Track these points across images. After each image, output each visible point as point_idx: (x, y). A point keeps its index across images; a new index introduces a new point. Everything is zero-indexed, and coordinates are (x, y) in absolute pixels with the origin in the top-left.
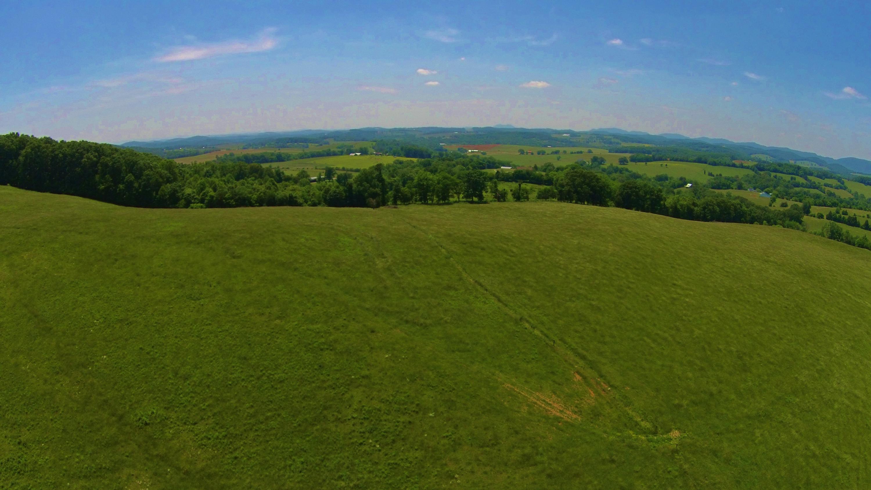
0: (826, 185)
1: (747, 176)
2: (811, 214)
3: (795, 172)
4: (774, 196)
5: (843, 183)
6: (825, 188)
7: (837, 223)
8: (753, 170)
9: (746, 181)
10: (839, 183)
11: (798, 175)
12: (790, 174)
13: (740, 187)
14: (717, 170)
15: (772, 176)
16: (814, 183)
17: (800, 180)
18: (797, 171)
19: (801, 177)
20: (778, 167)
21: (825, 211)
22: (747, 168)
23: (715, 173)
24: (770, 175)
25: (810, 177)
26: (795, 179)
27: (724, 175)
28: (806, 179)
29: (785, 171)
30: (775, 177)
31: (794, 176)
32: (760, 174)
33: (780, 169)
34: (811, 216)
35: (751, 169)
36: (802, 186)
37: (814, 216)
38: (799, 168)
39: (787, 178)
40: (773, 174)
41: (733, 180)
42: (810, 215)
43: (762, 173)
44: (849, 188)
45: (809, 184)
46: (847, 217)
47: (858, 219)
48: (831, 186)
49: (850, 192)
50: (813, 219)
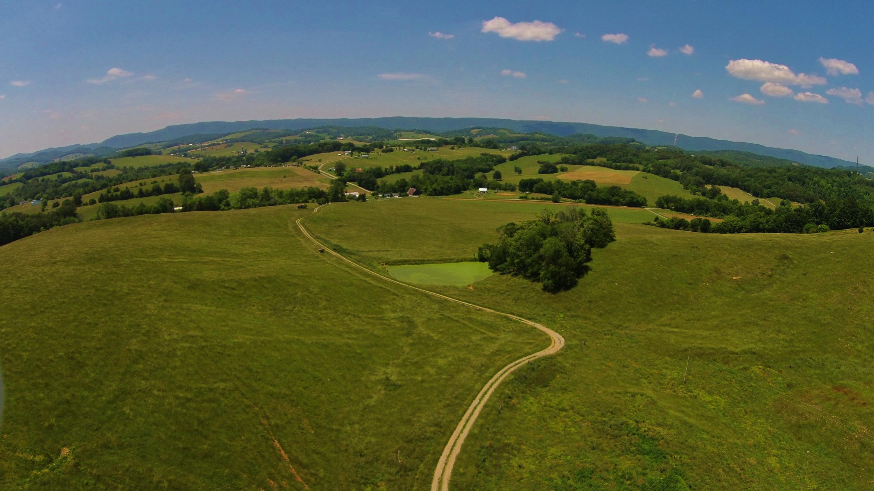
0: (93, 171)
1: (17, 189)
2: (83, 203)
3: (61, 169)
4: (46, 200)
5: (110, 163)
6: (92, 175)
7: (111, 203)
8: (22, 182)
9: (18, 195)
10: (106, 165)
11: (64, 171)
12: (56, 172)
13: (13, 204)
15: (40, 182)
16: (81, 173)
17: (66, 175)
19: (67, 171)
20: (43, 170)
21: (96, 195)
22: (16, 181)
24: (38, 181)
25: (75, 169)
26: (62, 176)
28: (73, 172)
29: (51, 171)
30: (43, 180)
31: (60, 174)
32: (29, 183)
33: (46, 171)
34: (84, 205)
35: (20, 181)
36: (70, 179)
37: (87, 205)
38: (64, 164)
39: (54, 177)
40: (40, 179)
41: (5, 199)
43: (30, 181)
44: (116, 165)
45: (76, 175)
46: (119, 193)
47: (131, 191)
48: (98, 170)
49: (118, 169)
50: (86, 207)
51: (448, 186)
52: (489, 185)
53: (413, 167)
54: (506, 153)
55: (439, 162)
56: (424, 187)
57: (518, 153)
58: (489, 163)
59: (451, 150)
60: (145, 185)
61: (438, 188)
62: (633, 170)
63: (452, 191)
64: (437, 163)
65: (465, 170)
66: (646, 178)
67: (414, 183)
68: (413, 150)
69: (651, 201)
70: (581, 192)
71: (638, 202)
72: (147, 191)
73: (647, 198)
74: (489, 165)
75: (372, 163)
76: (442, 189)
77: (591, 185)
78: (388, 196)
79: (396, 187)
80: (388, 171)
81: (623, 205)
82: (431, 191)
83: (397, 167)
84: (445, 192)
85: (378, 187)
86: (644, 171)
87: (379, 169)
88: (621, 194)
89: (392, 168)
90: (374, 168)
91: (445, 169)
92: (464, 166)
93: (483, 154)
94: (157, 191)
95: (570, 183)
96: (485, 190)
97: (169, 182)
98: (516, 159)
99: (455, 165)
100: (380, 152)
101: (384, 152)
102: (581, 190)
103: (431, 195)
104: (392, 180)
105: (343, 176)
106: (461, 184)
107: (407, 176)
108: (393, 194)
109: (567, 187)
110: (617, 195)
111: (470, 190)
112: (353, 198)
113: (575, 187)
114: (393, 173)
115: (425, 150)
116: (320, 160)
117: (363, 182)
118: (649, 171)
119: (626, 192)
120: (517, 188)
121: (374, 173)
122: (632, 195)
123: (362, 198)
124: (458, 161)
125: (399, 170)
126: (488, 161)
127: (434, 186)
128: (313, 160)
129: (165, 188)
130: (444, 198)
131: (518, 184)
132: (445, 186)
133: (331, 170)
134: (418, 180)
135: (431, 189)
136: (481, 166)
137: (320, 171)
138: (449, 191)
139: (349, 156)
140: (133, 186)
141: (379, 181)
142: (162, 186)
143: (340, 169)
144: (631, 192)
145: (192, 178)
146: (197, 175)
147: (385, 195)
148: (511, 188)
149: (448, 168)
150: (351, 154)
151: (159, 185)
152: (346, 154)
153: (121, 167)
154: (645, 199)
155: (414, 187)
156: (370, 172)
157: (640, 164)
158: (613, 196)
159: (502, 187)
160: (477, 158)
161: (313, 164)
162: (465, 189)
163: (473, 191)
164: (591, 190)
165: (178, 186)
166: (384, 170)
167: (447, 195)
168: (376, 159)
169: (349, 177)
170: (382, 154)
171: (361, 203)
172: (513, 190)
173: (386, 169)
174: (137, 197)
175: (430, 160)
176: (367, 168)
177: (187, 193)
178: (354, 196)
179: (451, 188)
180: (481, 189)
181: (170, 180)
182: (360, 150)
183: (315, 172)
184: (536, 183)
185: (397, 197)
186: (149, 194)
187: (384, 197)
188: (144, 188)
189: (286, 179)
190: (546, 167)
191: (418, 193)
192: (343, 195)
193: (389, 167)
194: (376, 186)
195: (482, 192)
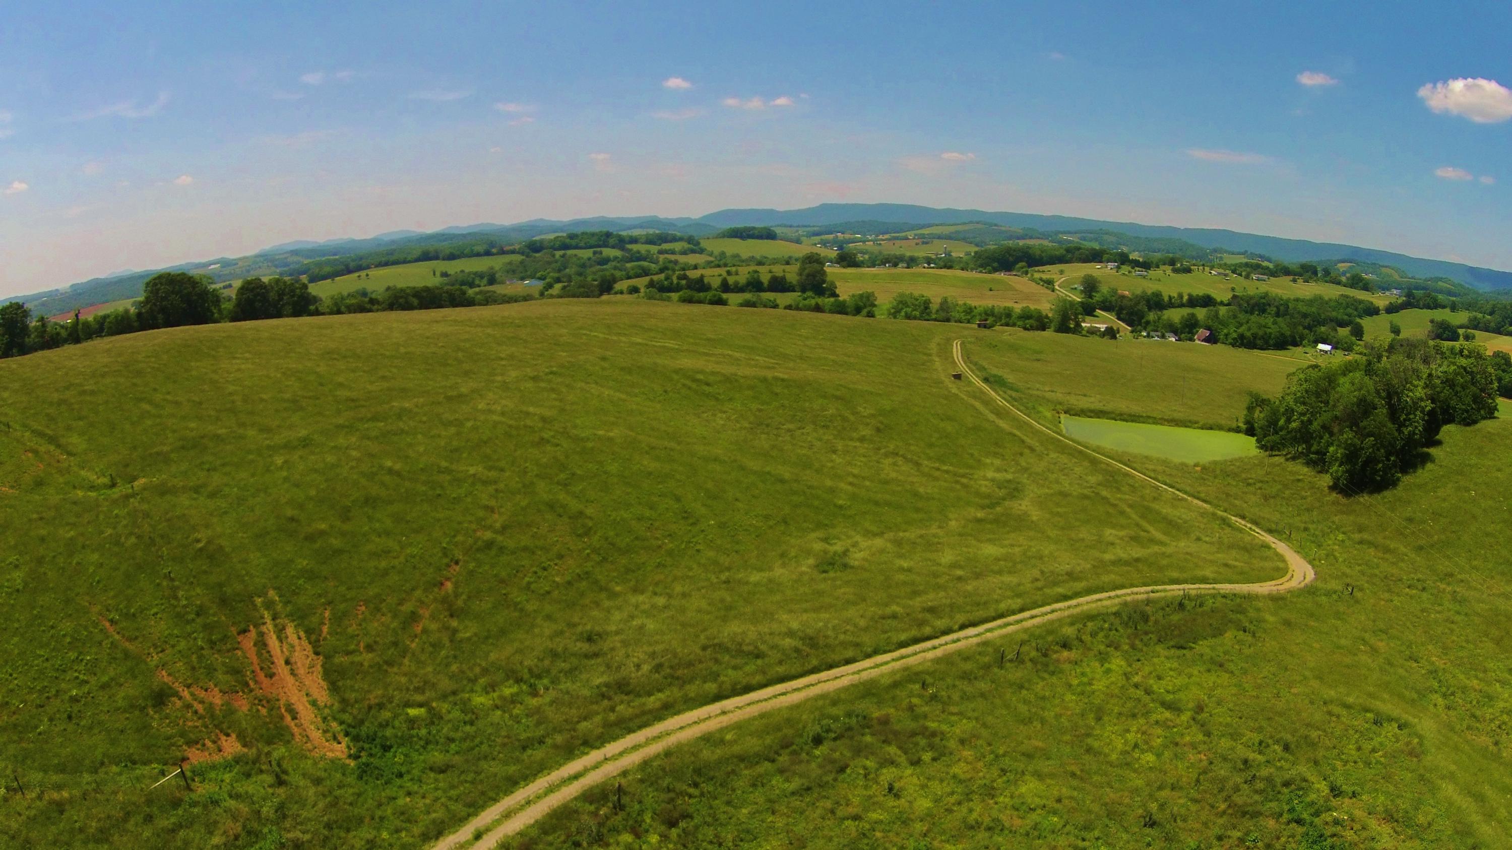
0: (661, 252)
1: (510, 263)
2: (615, 290)
3: (601, 243)
4: (552, 282)
5: (697, 244)
6: (658, 258)
8: (523, 254)
9: (507, 271)
10: (689, 245)
11: (606, 246)
12: (591, 247)
13: (494, 283)
14: (454, 267)
15: (557, 257)
16: (638, 252)
17: (608, 252)
18: (605, 239)
19: (613, 247)
20: (568, 241)
22: (513, 252)
23: (451, 272)
24: (554, 256)
25: (629, 246)
26: (601, 253)
27: (467, 270)
28: (623, 249)
29: (582, 244)
30: (563, 256)
31: (599, 249)
32: (534, 257)
33: (573, 242)
34: (616, 293)
35: (518, 253)
36: (615, 259)
37: (622, 293)
38: (608, 235)
39: (586, 254)
40: (558, 254)
41: (481, 274)
42: (613, 292)
43: (537, 255)
44: (709, 249)
45: (627, 255)
46: (683, 282)
47: (706, 280)
48: (673, 252)
49: (709, 253)
50: (619, 297)
51: (1266, 333)
52: (1338, 343)
53: (1219, 300)
54: (1380, 300)
55: (1266, 295)
56: (1225, 331)
57: (1400, 301)
58: (1349, 310)
59: (1291, 283)
60: (737, 274)
61: (1248, 334)
63: (1271, 342)
64: (1261, 299)
65: (1305, 316)
67: (1210, 323)
68: (1226, 275)
72: (736, 283)
74: (1349, 315)
75: (1150, 285)
76: (1255, 336)
77: (1504, 362)
78: (1158, 336)
79: (1179, 326)
80: (1173, 301)
82: (1234, 339)
83: (1190, 295)
84: (1259, 342)
85: (1148, 323)
87: (1158, 295)
89: (1181, 296)
90: (1149, 292)
91: (1273, 311)
92: (1304, 309)
93: (1343, 297)
94: (755, 286)
96: (1327, 348)
97: (779, 275)
98: (1397, 312)
99: (1291, 305)
100: (1169, 272)
101: (1176, 271)
103: (1233, 345)
104: (1175, 315)
105: (1092, 299)
106: (1288, 333)
107: (1201, 313)
108: (1167, 335)
111: (1305, 346)
112: (1093, 332)
114: (1182, 305)
115: (1247, 277)
116: (1062, 272)
117: (1123, 311)
121: (1148, 300)
123: (1110, 333)
124: (1297, 300)
125: (1194, 302)
126: (1348, 307)
127: (1240, 330)
128: (1050, 271)
129: (770, 282)
130: (1256, 353)
132: (1261, 333)
133: (1076, 288)
134: (1218, 319)
135: (1235, 335)
136: (1334, 315)
137: (1057, 287)
138: (1267, 342)
139: (1114, 271)
140: (713, 275)
141: (1152, 316)
142: (765, 279)
143: (1090, 286)
145: (823, 274)
146: (832, 270)
147: (1152, 333)
149: (1278, 308)
150: (1118, 268)
151: (759, 277)
152: (1109, 267)
153: (717, 252)
155: (1208, 328)
156: (1142, 298)
159: (1359, 349)
160: (1330, 300)
161: (1045, 277)
162: (1295, 344)
163: (1308, 349)
164: (1504, 371)
165: (795, 283)
166: (1166, 299)
167: (1262, 348)
168: (1159, 280)
169: (1103, 302)
170: (1172, 274)
171: (1106, 340)
173: (1170, 298)
174: (715, 290)
175: (1251, 292)
176: (1139, 292)
177: (809, 293)
178: (1098, 329)
179: (1270, 337)
180: (1321, 346)
181: (784, 272)
182: (1136, 264)
183: (1047, 288)
185: (1174, 339)
186: (738, 289)
187: (1148, 336)
188: (731, 281)
189: (991, 293)
190: (1441, 330)
191: (1212, 339)
192: (1078, 325)
193: (1176, 295)
194: (1143, 321)
195: (1321, 350)
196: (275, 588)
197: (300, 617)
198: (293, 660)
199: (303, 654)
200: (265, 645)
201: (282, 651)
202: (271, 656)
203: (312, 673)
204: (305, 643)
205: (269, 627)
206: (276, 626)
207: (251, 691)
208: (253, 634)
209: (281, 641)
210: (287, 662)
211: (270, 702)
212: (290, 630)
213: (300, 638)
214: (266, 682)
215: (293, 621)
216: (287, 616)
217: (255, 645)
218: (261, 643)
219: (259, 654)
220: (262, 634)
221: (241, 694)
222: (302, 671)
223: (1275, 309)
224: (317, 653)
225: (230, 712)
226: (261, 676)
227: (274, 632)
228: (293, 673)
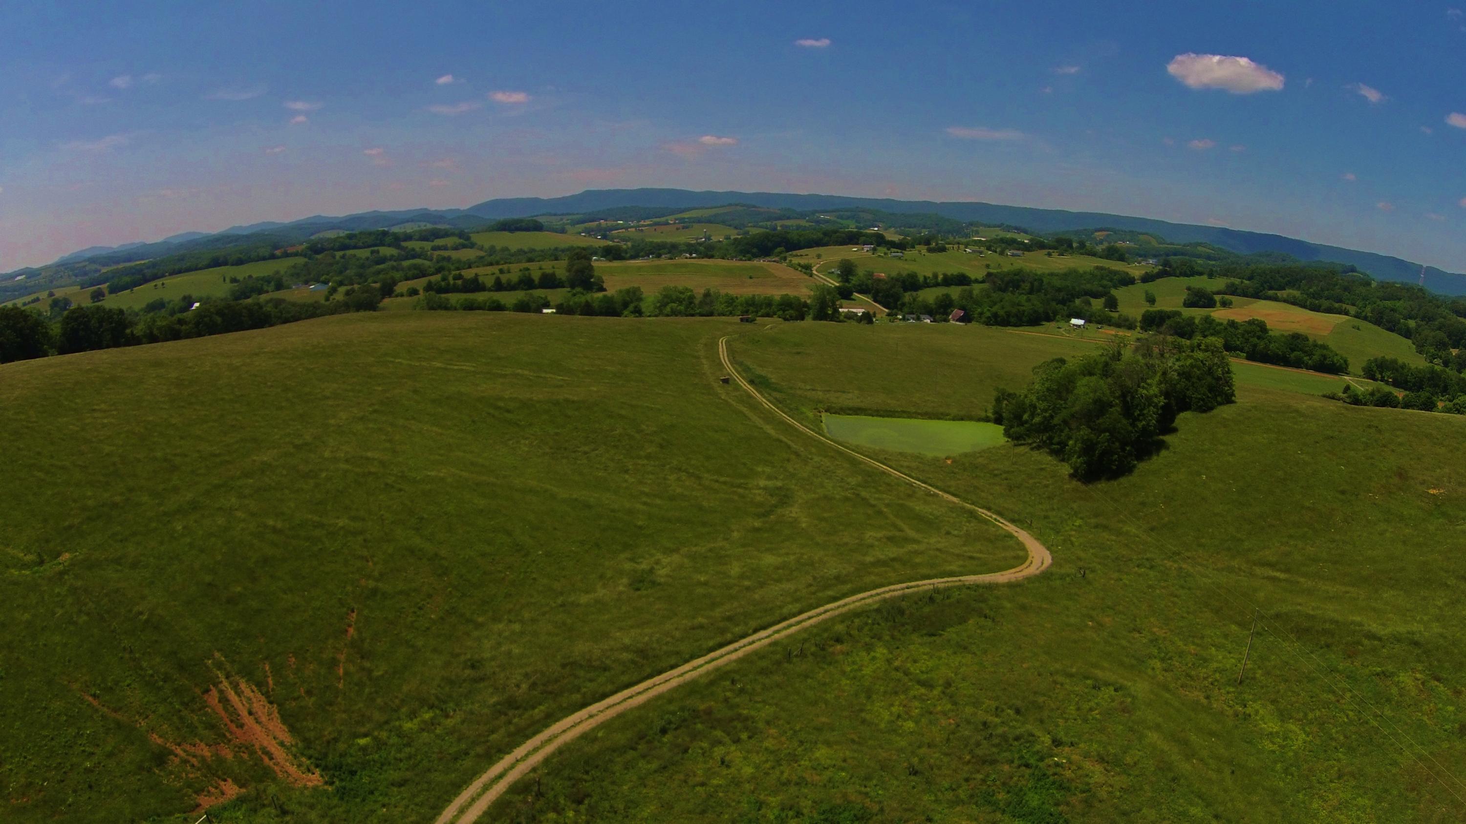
0: (434, 249)
1: (294, 267)
2: (395, 293)
3: (378, 242)
4: (335, 285)
5: (468, 238)
6: (432, 254)
7: (443, 296)
8: (305, 256)
9: (292, 275)
10: (461, 240)
11: (383, 245)
12: (368, 246)
13: (279, 287)
14: (242, 272)
15: (338, 258)
16: (413, 250)
17: (385, 251)
18: (382, 238)
19: (389, 246)
20: (347, 241)
21: (420, 284)
22: (296, 254)
23: (240, 277)
24: (334, 257)
25: (404, 244)
26: (378, 252)
27: (254, 276)
28: (398, 247)
29: (361, 244)
30: (343, 257)
31: (376, 248)
32: (317, 259)
33: (352, 242)
34: (397, 296)
35: (301, 255)
36: (392, 258)
37: (402, 295)
38: (385, 234)
39: (363, 254)
40: (339, 254)
41: (267, 280)
42: (393, 295)
43: (319, 257)
44: (480, 243)
45: (403, 253)
46: (459, 282)
47: (481, 279)
48: (445, 248)
49: (481, 248)
50: (399, 299)
51: (1020, 312)
52: (1091, 316)
53: (973, 278)
54: (1136, 270)
55: (1019, 272)
56: (979, 310)
57: (1156, 270)
58: (1105, 282)
59: (1046, 257)
60: (509, 272)
61: (1001, 313)
62: (1340, 313)
63: (1025, 319)
64: (1015, 275)
65: (1059, 290)
66: (1358, 329)
67: (964, 302)
68: (981, 253)
69: (1356, 365)
70: (1241, 339)
71: (1333, 364)
72: (509, 281)
73: (1350, 360)
74: (1104, 287)
75: (907, 266)
76: (1008, 314)
77: (1259, 328)
78: (913, 319)
79: (934, 306)
80: (928, 281)
81: (1308, 368)
82: (989, 317)
83: (945, 275)
84: (1012, 320)
85: (903, 304)
86: (1357, 316)
87: (913, 276)
88: (1307, 349)
89: (935, 276)
90: (905, 273)
91: (1026, 286)
92: (1057, 283)
93: (1097, 268)
94: (527, 283)
95: (1225, 322)
96: (1080, 322)
97: (549, 271)
98: (1153, 280)
99: (1045, 280)
100: (924, 252)
101: (930, 250)
102: (1243, 335)
103: (988, 323)
104: (930, 296)
105: (849, 282)
106: (1041, 310)
107: (955, 292)
108: (922, 317)
109: (1218, 328)
110: (1301, 350)
111: (1058, 321)
112: (851, 316)
113: (1233, 330)
114: (937, 285)
115: (1002, 253)
116: (819, 256)
117: (880, 295)
118: (1365, 318)
119: (1316, 345)
120: (1138, 324)
121: (904, 282)
122: (1325, 352)
123: (867, 318)
124: (1052, 274)
125: (948, 281)
126: (1102, 278)
127: (994, 309)
128: (808, 256)
129: (540, 279)
130: (1010, 330)
131: (1139, 318)
132: (1014, 310)
133: (833, 273)
134: (972, 298)
135: (988, 314)
136: (1088, 287)
137: (814, 272)
138: (1020, 320)
139: (870, 253)
140: (486, 274)
141: (907, 297)
142: (536, 276)
143: (847, 270)
144: (1324, 347)
145: (591, 268)
146: (598, 263)
147: (907, 316)
148: (1127, 323)
149: (1032, 284)
150: (874, 250)
151: (530, 274)
152: (866, 249)
153: (487, 246)
154: (1346, 361)
155: (962, 308)
156: (897, 280)
157: (1353, 305)
158: (1293, 350)
159: (1113, 320)
160: (1085, 273)
161: (803, 261)
162: (1049, 319)
163: (1062, 324)
164: (1259, 338)
165: (564, 278)
166: (921, 279)
167: (1015, 325)
168: (915, 261)
169: (859, 285)
170: (927, 254)
171: (863, 326)
172: (1131, 327)
173: (925, 278)
174: (490, 290)
175: (1006, 268)
176: (894, 274)
177: (578, 289)
178: (856, 314)
179: (1024, 315)
180: (1074, 321)
181: (553, 268)
182: (892, 245)
183: (805, 273)
184: (1169, 317)
185: (929, 321)
186: (511, 287)
187: (904, 319)
188: (504, 278)
189: (752, 280)
190: (1197, 298)
191: (966, 319)
192: (836, 311)
193: (931, 275)
194: (899, 303)
195: (1074, 325)
196: (219, 650)
197: (248, 673)
198: (254, 710)
199: (260, 705)
200: (228, 700)
201: (243, 705)
202: (235, 709)
203: (272, 719)
204: (259, 695)
205: (225, 685)
206: (231, 683)
207: (230, 741)
208: (214, 693)
209: (239, 696)
210: (250, 713)
211: (249, 748)
212: (243, 686)
213: (253, 692)
214: (238, 731)
215: (243, 677)
216: (237, 673)
217: (220, 702)
218: (224, 700)
219: (226, 710)
220: (221, 692)
221: (222, 745)
222: (264, 719)
223: (1029, 285)
224: (271, 703)
225: (221, 761)
226: (233, 727)
227: (231, 689)
228: (257, 721)
